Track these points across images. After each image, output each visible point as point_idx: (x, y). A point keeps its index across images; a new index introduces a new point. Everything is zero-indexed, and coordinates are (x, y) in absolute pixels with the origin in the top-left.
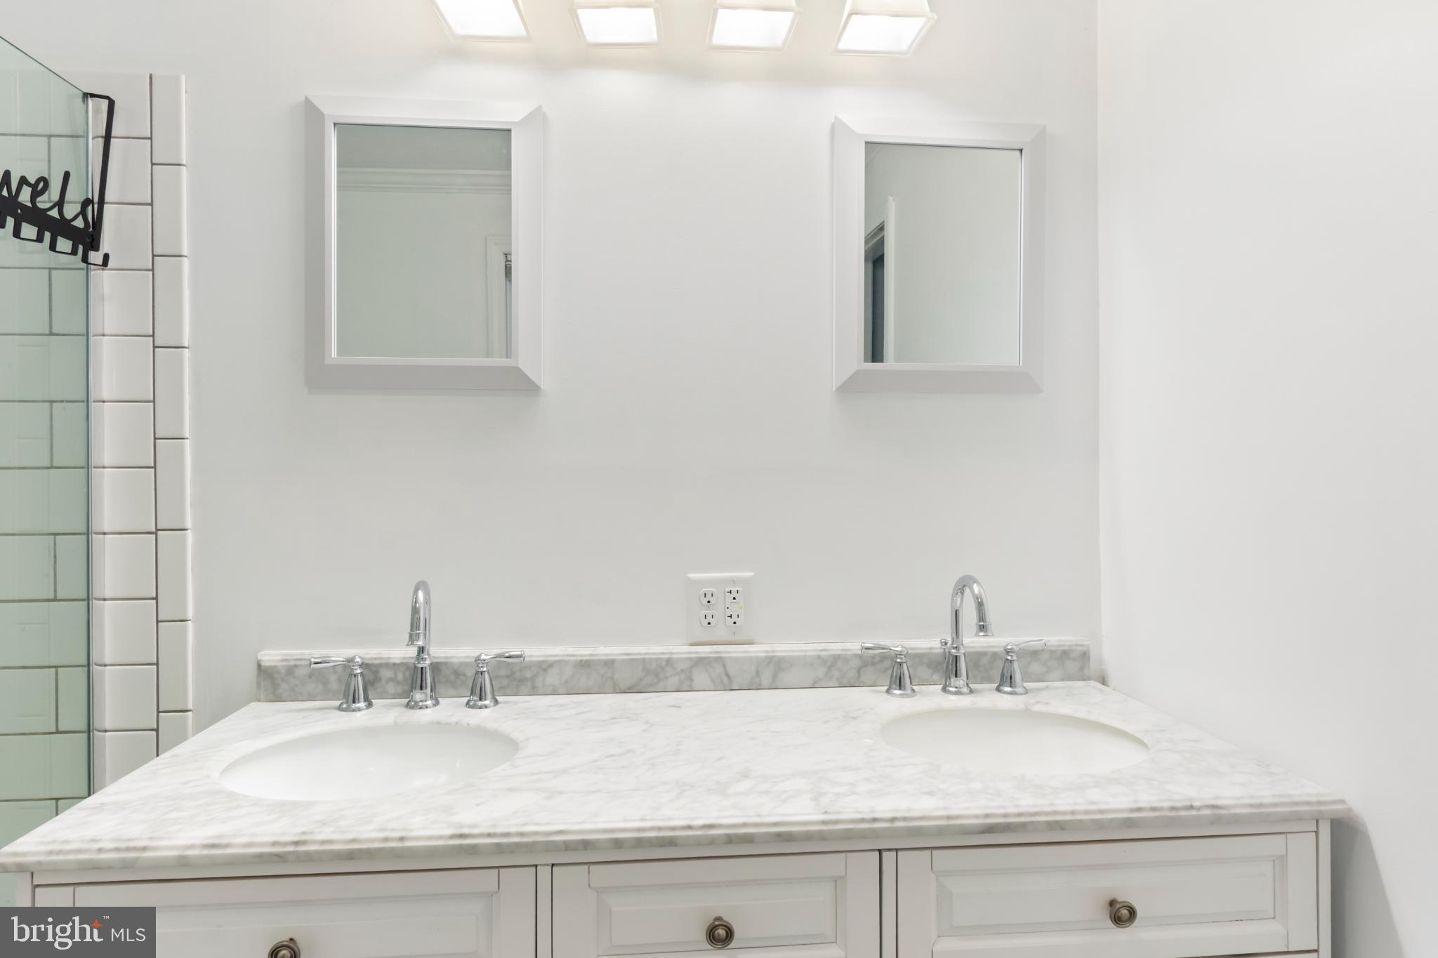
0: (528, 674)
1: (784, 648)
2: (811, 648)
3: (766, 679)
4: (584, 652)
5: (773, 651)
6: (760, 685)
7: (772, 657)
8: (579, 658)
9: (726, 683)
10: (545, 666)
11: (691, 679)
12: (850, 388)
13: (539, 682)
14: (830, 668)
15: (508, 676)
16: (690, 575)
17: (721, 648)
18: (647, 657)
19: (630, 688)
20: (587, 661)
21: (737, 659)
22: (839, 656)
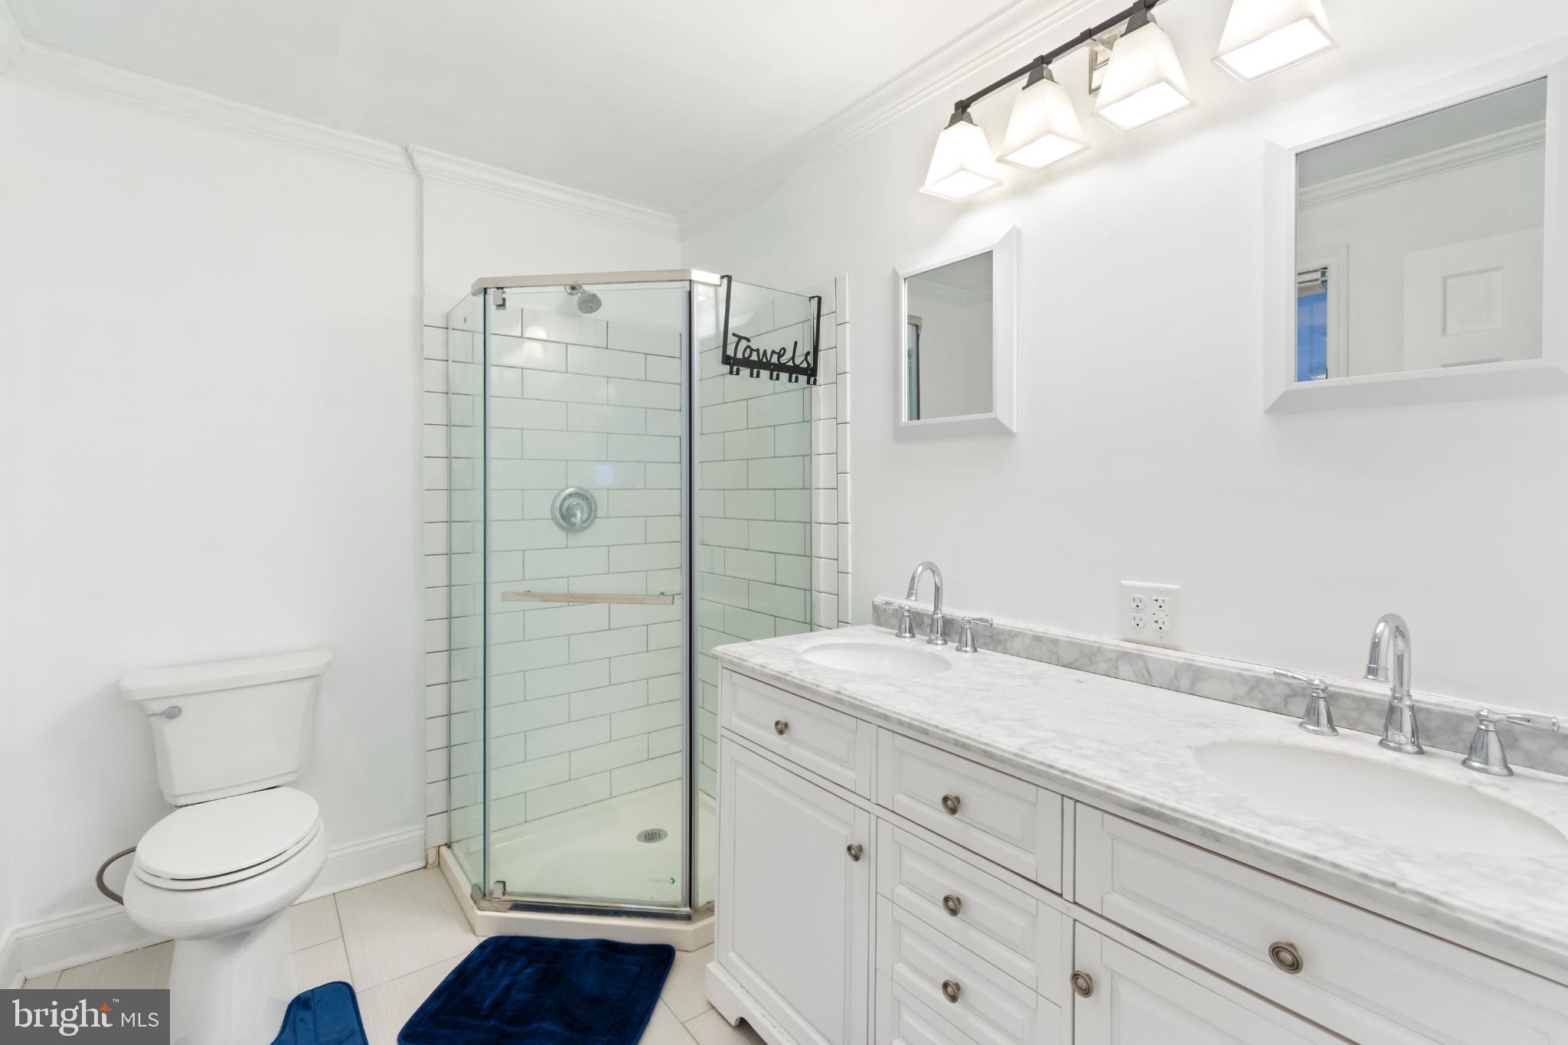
0: (1002, 638)
1: (1204, 659)
2: (1233, 665)
3: (1185, 683)
4: (1039, 628)
5: (1193, 660)
6: (1178, 688)
7: (1191, 665)
8: (1035, 633)
9: (1147, 676)
10: (1013, 634)
11: (1117, 668)
12: (1280, 408)
13: (1009, 644)
14: (1252, 689)
15: (990, 637)
16: (1124, 582)
17: (1146, 648)
18: (1083, 642)
19: (1070, 664)
20: (1039, 636)
21: (1156, 660)
22: (1263, 679)
